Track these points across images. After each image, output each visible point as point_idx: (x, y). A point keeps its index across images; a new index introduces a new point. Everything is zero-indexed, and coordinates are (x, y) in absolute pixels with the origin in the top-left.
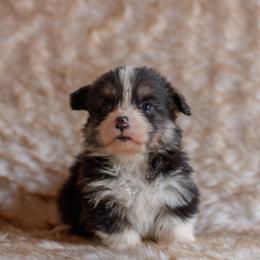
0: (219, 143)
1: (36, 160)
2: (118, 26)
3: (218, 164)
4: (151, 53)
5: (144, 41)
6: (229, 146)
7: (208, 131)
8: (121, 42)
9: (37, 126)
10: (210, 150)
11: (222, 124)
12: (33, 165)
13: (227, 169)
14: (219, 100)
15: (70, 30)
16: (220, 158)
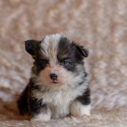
0: (117, 63)
1: (24, 78)
2: (63, 7)
3: (118, 73)
4: (80, 19)
5: (76, 13)
6: (123, 64)
7: (111, 57)
8: (65, 15)
9: (24, 61)
10: (113, 67)
11: (118, 53)
12: (22, 81)
13: (122, 76)
14: (116, 41)
15: (38, 11)
16: (118, 70)
